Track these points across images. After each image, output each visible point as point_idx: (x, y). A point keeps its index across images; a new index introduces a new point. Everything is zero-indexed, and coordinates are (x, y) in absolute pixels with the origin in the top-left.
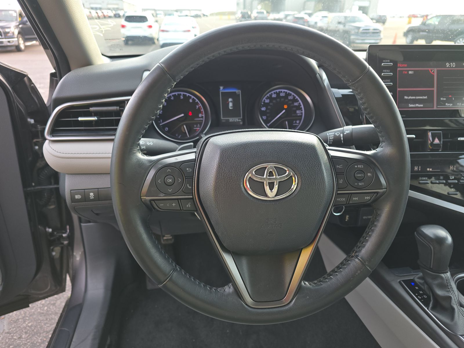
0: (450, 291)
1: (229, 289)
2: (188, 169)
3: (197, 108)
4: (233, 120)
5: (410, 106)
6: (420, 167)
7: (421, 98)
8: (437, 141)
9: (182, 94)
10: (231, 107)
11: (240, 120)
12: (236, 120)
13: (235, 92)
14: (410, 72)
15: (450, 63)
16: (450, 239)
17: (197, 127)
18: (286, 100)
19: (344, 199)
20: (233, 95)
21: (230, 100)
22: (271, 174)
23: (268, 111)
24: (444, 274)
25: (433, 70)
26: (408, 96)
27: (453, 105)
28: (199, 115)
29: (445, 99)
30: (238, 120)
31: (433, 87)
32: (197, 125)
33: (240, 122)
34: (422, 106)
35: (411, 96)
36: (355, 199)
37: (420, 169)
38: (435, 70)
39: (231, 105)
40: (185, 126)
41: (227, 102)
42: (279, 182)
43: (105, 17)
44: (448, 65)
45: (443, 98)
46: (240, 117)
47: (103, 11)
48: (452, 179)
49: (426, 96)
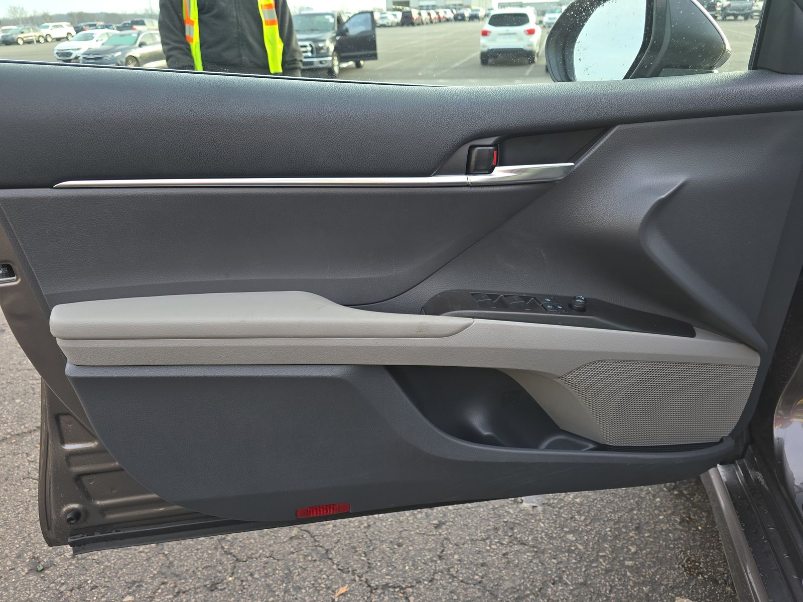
43: (440, 20)
47: (438, 10)
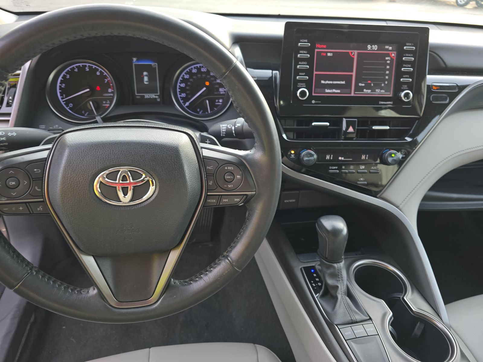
0: (340, 280)
1: (93, 292)
2: (35, 170)
3: (106, 82)
4: (149, 96)
5: (327, 91)
6: (332, 156)
7: (339, 82)
8: (351, 129)
9: (87, 66)
10: (147, 82)
11: (157, 97)
12: (153, 96)
13: (151, 65)
14: (329, 54)
15: (371, 46)
16: (345, 231)
17: (106, 104)
18: (208, 77)
19: (214, 201)
20: (148, 68)
21: (145, 73)
22: (124, 178)
23: (188, 88)
24: (337, 264)
25: (353, 53)
26: (325, 81)
27: (371, 92)
28: (108, 90)
29: (363, 85)
30: (154, 97)
31: (352, 71)
32: (106, 101)
33: (157, 99)
34: (339, 91)
35: (328, 81)
36: (225, 200)
37: (331, 158)
38: (355, 53)
39: (146, 79)
40: (91, 103)
41: (142, 76)
42: (134, 187)
44: (369, 47)
45: (362, 83)
46: (157, 93)
48: (363, 169)
49: (343, 81)
